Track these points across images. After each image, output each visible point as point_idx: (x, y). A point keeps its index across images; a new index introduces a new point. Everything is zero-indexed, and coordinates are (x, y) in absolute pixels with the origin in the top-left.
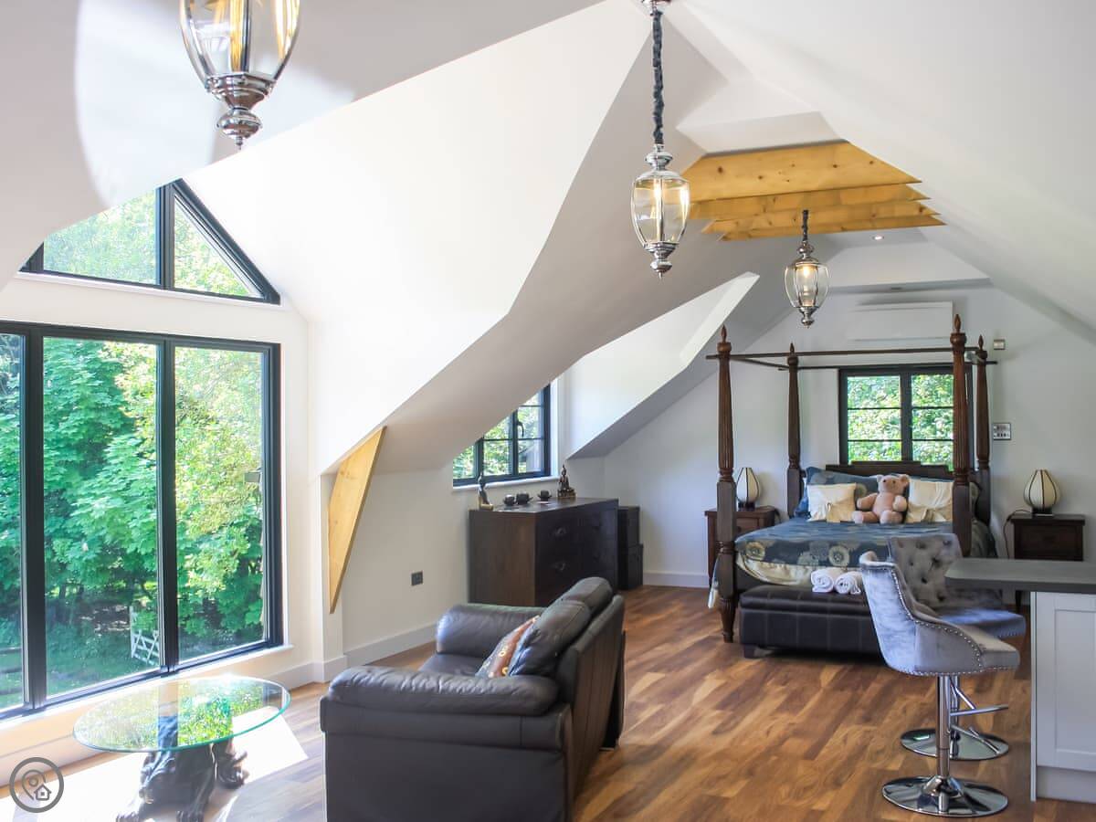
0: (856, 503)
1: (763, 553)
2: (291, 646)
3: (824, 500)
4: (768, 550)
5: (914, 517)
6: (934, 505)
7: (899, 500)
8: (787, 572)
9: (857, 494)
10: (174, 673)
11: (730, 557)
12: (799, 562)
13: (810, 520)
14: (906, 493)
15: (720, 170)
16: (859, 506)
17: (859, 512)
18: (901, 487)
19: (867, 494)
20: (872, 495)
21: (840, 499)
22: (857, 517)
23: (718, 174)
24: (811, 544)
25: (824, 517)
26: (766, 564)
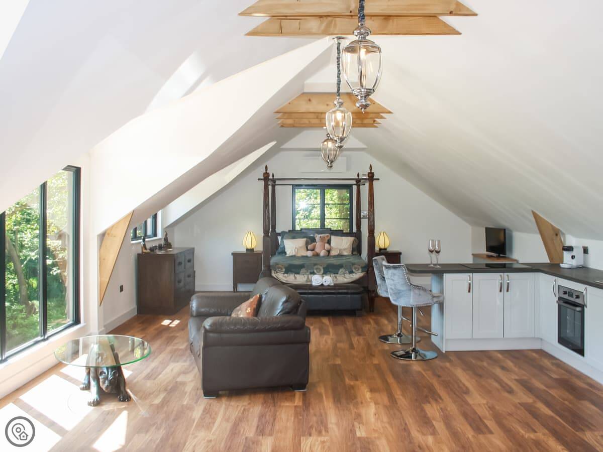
1: (284, 270)
2: (85, 324)
3: (292, 247)
4: (286, 268)
5: (333, 253)
6: (342, 247)
7: (327, 246)
8: (295, 278)
9: (307, 244)
10: (47, 339)
12: (301, 273)
13: (288, 255)
14: (329, 242)
15: (310, 100)
16: (309, 248)
17: (310, 252)
18: (327, 239)
19: (311, 243)
20: (314, 244)
21: (300, 246)
22: (309, 254)
23: (309, 102)
24: (306, 265)
25: (294, 254)
26: (286, 275)
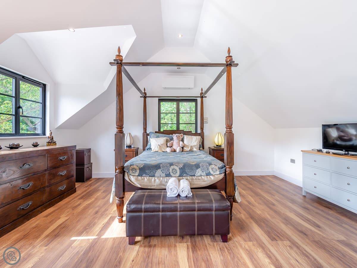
0: (167, 145)
1: (138, 171)
3: (157, 144)
4: (141, 169)
5: (187, 149)
6: (192, 144)
8: (150, 181)
9: (167, 141)
11: (122, 175)
12: (156, 175)
13: (152, 151)
16: (168, 145)
17: (169, 148)
20: (172, 142)
21: (162, 143)
22: (168, 150)
24: (161, 165)
25: (157, 150)
26: (140, 178)
